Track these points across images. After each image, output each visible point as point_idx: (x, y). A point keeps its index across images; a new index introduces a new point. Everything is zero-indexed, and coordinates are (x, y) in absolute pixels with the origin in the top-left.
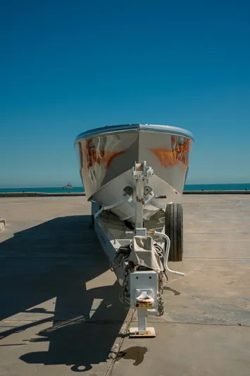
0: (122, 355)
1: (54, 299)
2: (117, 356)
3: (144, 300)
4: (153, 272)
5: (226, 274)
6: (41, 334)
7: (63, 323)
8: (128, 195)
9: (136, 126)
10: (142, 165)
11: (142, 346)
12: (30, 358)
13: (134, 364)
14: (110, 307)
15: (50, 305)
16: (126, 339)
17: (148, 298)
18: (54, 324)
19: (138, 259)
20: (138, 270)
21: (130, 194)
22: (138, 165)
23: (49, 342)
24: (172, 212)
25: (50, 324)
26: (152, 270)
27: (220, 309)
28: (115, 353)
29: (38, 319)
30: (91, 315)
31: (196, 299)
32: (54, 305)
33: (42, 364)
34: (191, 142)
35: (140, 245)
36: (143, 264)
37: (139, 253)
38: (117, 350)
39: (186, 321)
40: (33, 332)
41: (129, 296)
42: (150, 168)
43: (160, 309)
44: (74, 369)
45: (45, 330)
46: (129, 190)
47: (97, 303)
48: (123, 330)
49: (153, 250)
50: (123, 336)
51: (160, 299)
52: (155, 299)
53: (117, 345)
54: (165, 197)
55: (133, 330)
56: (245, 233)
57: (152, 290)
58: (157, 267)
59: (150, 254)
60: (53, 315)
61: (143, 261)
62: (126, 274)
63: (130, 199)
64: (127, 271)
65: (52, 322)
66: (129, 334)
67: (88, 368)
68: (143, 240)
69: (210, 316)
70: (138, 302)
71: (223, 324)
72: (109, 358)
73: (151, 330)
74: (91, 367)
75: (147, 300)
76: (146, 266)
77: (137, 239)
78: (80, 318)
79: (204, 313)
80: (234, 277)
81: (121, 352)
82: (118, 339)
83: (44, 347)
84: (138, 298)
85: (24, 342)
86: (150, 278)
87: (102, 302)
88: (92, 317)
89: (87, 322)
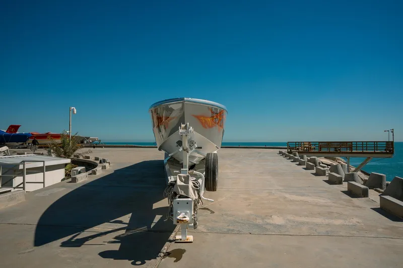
0: (168, 254)
1: (130, 215)
2: (165, 255)
3: (182, 219)
4: (190, 199)
6: (115, 238)
7: (132, 231)
8: (179, 147)
9: (182, 99)
10: (186, 126)
11: (182, 248)
12: (105, 255)
13: (175, 261)
14: (166, 221)
15: (126, 218)
16: (173, 243)
17: (185, 217)
18: (126, 231)
19: (180, 190)
20: (179, 197)
21: (181, 146)
22: (183, 126)
23: (120, 244)
24: (210, 158)
25: (123, 232)
26: (189, 198)
27: (239, 223)
28: (163, 253)
29: (116, 228)
30: (152, 226)
31: (224, 216)
32: (129, 219)
33: (112, 259)
34: (225, 113)
35: (182, 181)
36: (183, 193)
37: (180, 186)
38: (165, 251)
39: (215, 231)
40: (111, 237)
41: (172, 215)
42: (191, 128)
43: (195, 224)
44: (133, 264)
45: (120, 235)
46: (180, 143)
47: (158, 218)
48: (171, 238)
49: (191, 184)
50: (171, 241)
51: (195, 218)
52: (190, 218)
53: (166, 248)
54: (201, 148)
55: (178, 237)
56: (262, 173)
57: (188, 212)
58: (193, 196)
59: (188, 187)
60: (127, 225)
61: (183, 192)
62: (172, 200)
63: (181, 149)
64: (172, 198)
66: (175, 240)
67: (143, 263)
68: (184, 177)
69: (231, 228)
70: (178, 220)
71: (239, 233)
72: (158, 257)
73: (190, 238)
74: (145, 262)
75: (184, 219)
76: (185, 195)
77: (179, 176)
78: (145, 228)
79: (228, 226)
80: (251, 201)
81: (168, 252)
82: (167, 243)
83: (116, 247)
84: (178, 217)
85: (104, 243)
86: (187, 203)
87: (161, 218)
88: (153, 227)
89: (149, 231)
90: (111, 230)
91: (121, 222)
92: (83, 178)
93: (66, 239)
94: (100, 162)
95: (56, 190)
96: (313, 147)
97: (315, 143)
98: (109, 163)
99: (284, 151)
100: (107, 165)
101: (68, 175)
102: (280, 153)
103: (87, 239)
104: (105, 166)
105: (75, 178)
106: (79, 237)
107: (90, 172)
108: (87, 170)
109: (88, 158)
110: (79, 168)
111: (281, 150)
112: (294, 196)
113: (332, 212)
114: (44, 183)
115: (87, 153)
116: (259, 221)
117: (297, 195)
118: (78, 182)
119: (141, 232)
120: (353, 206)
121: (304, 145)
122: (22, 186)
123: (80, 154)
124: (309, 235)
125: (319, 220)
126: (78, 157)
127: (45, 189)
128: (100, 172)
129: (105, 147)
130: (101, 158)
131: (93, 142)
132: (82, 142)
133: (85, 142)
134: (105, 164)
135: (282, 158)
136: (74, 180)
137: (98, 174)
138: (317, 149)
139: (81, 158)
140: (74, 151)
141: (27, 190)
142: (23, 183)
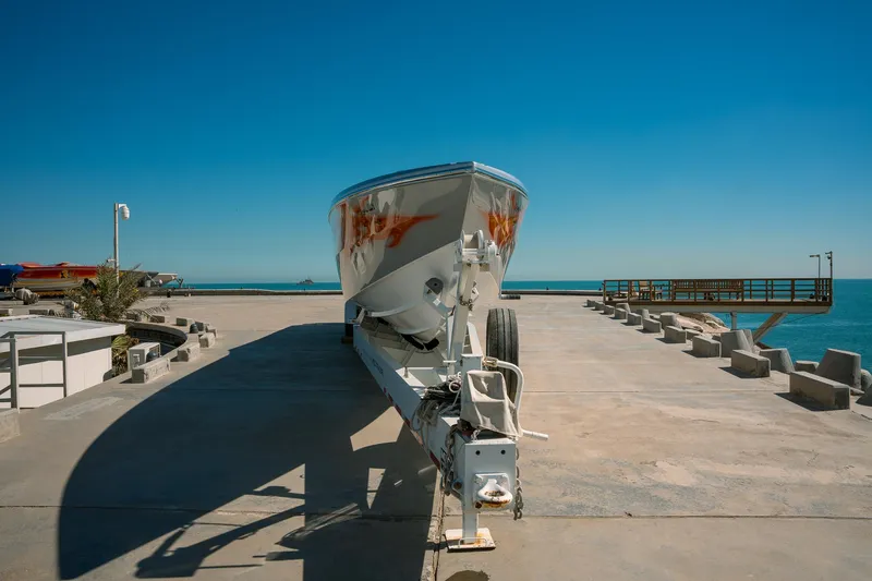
1: (301, 469)
4: (507, 441)
5: (571, 419)
6: (284, 542)
7: (321, 519)
8: (433, 293)
10: (476, 238)
11: (476, 569)
14: (400, 485)
15: (295, 479)
16: (444, 552)
18: (306, 520)
19: (480, 417)
20: (480, 437)
21: (437, 292)
22: (468, 238)
23: (300, 562)
25: (298, 522)
26: (505, 436)
30: (370, 501)
31: (543, 467)
32: (303, 481)
35: (482, 390)
36: (489, 426)
37: (481, 405)
39: (539, 512)
40: (269, 539)
41: (460, 486)
42: (494, 243)
43: (519, 508)
45: (293, 534)
46: (436, 285)
47: (375, 477)
48: (433, 536)
49: (507, 398)
50: (437, 547)
51: (518, 490)
53: (430, 568)
55: (452, 534)
57: (505, 475)
58: (512, 430)
60: (301, 502)
61: (488, 420)
62: (450, 441)
63: (437, 301)
64: (453, 437)
65: (303, 518)
66: (446, 544)
68: (487, 379)
69: (575, 500)
71: (601, 514)
73: (485, 535)
75: (500, 498)
76: (495, 429)
77: (474, 377)
78: (351, 509)
80: (584, 423)
82: (429, 554)
83: (294, 572)
84: (481, 493)
85: (256, 561)
86: (503, 452)
87: (385, 475)
88: (373, 504)
89: (364, 517)
90: (262, 517)
91: (282, 492)
92: (161, 372)
93: (147, 550)
94: (192, 330)
95: (96, 404)
96: (658, 291)
97: (661, 283)
98: (213, 331)
99: (599, 300)
100: (210, 336)
101: (119, 364)
102: (590, 304)
103: (205, 548)
104: (206, 340)
105: (142, 371)
106: (181, 543)
107: (174, 353)
108: (164, 351)
109: (161, 320)
110: (147, 347)
111: (591, 298)
112: (676, 408)
113: (794, 451)
114: (64, 385)
115: (156, 309)
116: (632, 479)
117: (680, 405)
118: (148, 382)
119: (346, 522)
120: (829, 433)
121: (640, 286)
122: (8, 395)
123: (140, 312)
124: (776, 516)
125: (774, 472)
126: (136, 317)
127: (67, 401)
128: (198, 356)
129: (193, 294)
130: (191, 321)
131: (164, 283)
132: (141, 284)
133: (148, 284)
134: (205, 335)
135: (597, 315)
136: (139, 377)
137: (193, 358)
138: (665, 296)
139: (144, 320)
140: (128, 304)
141: (21, 404)
142: (12, 387)
